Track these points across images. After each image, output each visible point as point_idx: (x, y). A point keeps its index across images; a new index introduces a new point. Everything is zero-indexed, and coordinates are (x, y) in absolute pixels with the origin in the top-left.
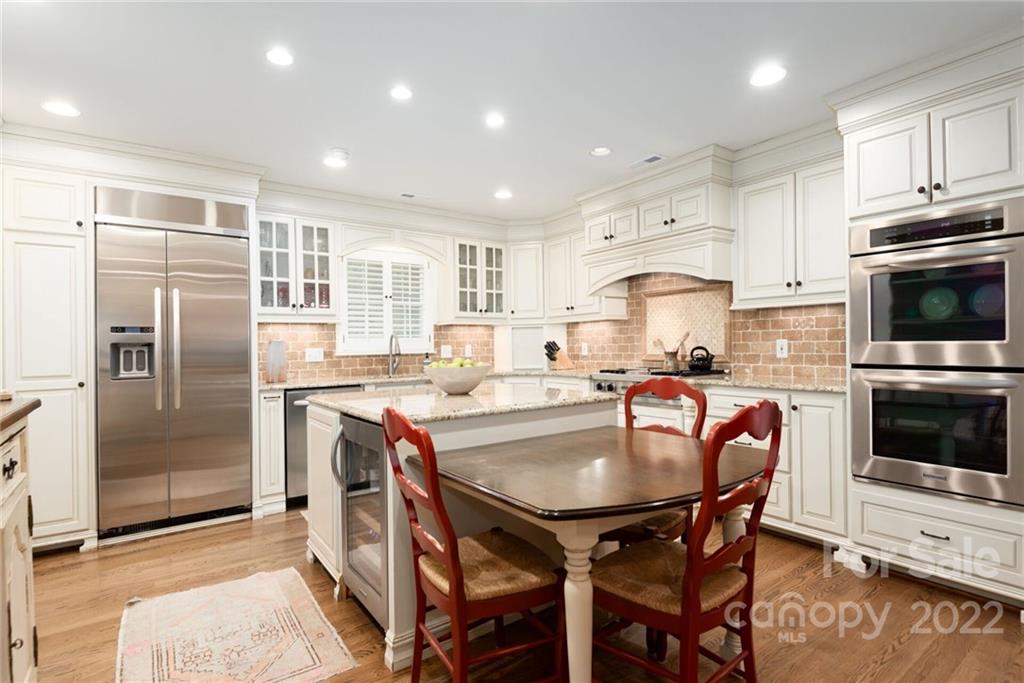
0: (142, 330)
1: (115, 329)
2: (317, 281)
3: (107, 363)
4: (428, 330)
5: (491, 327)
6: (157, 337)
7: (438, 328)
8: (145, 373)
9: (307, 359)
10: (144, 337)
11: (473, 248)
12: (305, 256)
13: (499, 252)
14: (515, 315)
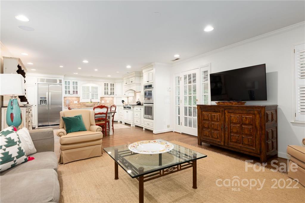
0: (45, 98)
1: (41, 98)
2: (75, 90)
3: (39, 103)
4: (99, 98)
5: (113, 98)
6: (47, 99)
7: (101, 98)
8: (45, 104)
9: (74, 103)
10: (45, 99)
11: (107, 84)
12: (73, 86)
13: (113, 84)
14: (117, 95)
